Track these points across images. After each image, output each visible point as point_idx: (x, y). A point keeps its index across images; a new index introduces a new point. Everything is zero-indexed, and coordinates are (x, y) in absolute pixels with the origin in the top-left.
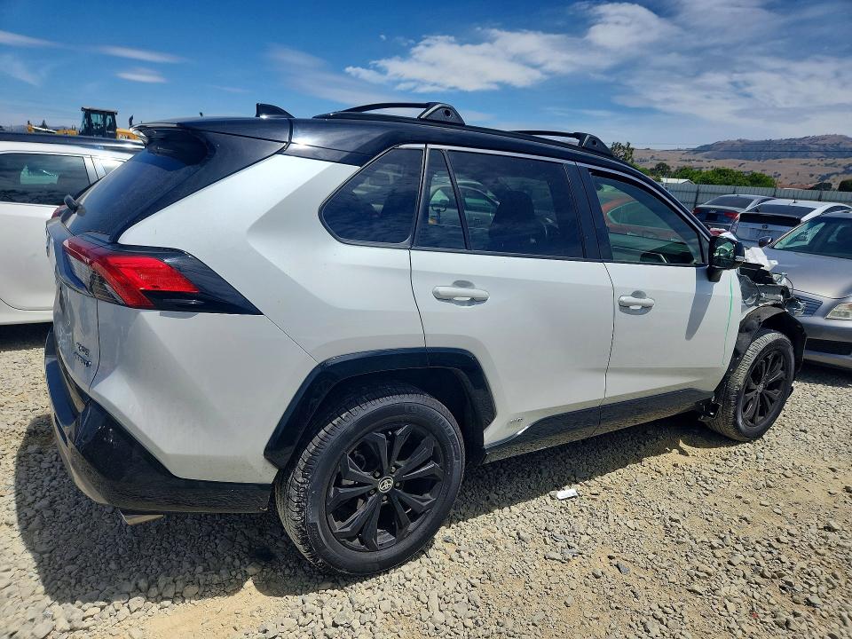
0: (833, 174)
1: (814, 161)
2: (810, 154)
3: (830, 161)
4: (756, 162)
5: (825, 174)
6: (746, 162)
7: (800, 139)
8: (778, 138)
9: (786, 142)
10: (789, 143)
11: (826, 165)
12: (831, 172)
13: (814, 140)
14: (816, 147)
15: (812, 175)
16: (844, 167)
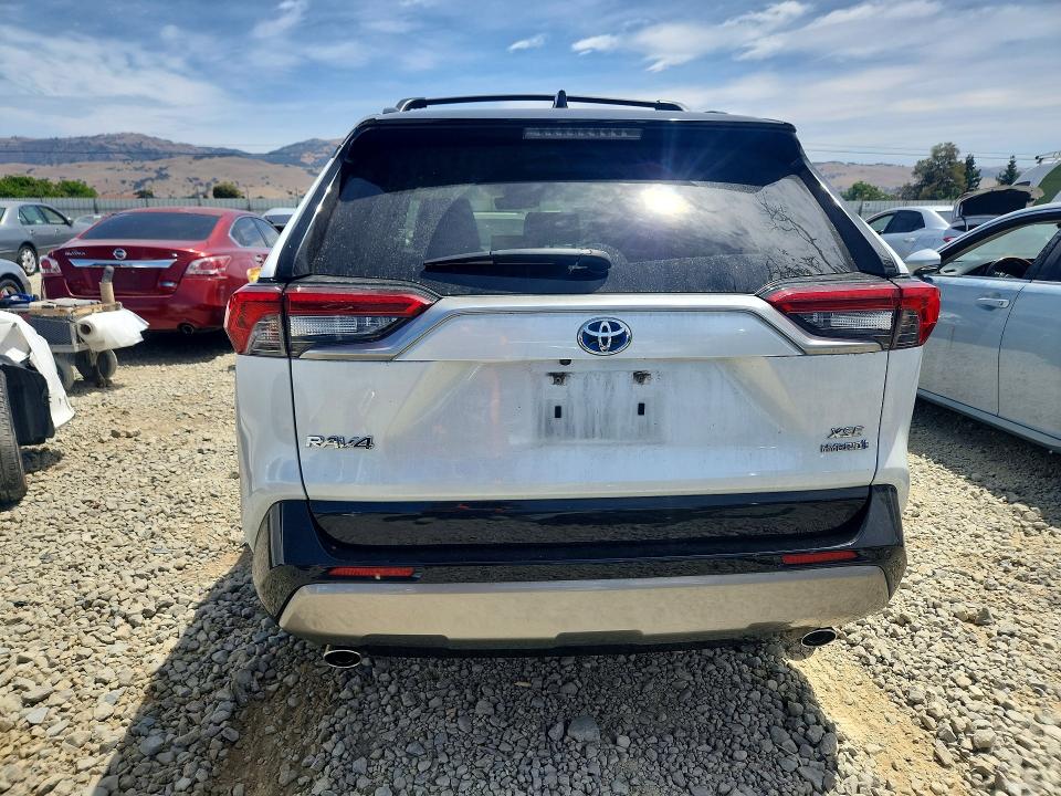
0: (146, 180)
1: (119, 165)
2: (111, 156)
3: (138, 164)
4: (48, 167)
5: (138, 180)
6: (35, 166)
7: (93, 138)
8: (67, 136)
9: (78, 141)
10: (82, 143)
11: (136, 169)
12: (144, 178)
13: (111, 138)
14: (115, 147)
15: (124, 182)
16: (156, 172)
